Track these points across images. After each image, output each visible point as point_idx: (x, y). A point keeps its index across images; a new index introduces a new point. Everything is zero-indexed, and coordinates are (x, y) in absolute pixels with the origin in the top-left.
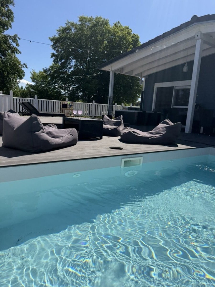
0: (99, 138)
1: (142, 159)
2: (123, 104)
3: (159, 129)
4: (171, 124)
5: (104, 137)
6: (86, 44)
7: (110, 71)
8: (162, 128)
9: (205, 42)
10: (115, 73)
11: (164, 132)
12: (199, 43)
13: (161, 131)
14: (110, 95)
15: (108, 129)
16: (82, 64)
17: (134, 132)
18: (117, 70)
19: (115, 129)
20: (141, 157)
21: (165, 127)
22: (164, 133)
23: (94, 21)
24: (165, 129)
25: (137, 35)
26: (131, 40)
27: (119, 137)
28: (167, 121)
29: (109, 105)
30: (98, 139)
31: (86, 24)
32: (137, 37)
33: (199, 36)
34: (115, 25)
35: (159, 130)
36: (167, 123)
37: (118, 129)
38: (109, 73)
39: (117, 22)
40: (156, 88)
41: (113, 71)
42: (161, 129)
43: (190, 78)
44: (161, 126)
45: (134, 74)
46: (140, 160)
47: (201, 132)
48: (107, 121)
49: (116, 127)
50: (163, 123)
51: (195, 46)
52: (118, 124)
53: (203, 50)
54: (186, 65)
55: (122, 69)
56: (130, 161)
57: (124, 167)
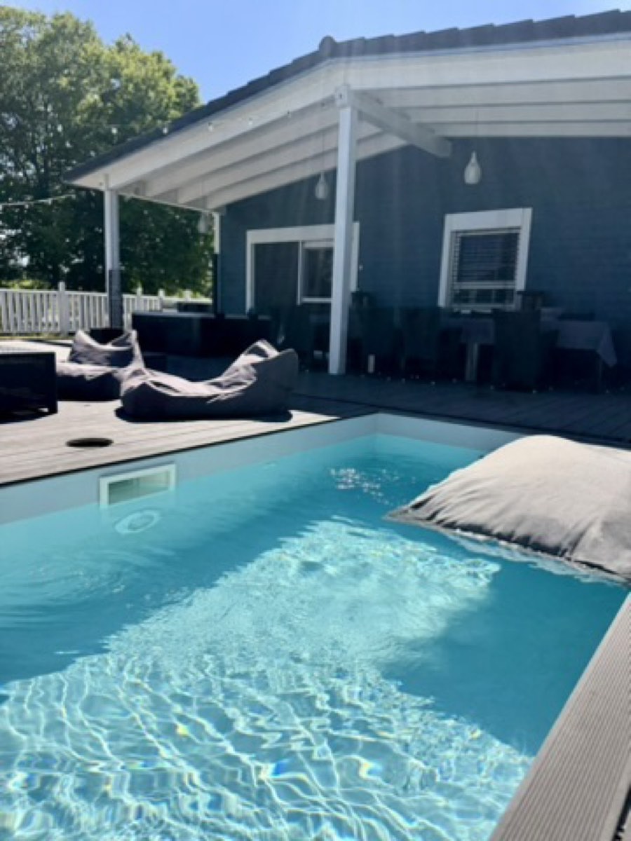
0: (46, 410)
1: (171, 468)
2: (161, 293)
3: (237, 370)
4: (273, 353)
5: (62, 405)
6: (29, 98)
7: (102, 188)
8: (246, 367)
9: (361, 116)
10: (121, 198)
11: (251, 379)
12: (345, 118)
13: (243, 376)
14: (109, 266)
15: (81, 377)
16: (21, 163)
17: (158, 384)
18: (127, 187)
19: (108, 376)
20: (170, 462)
21: (254, 365)
22: (250, 383)
23: (49, 27)
24: (252, 370)
25: (191, 82)
26: (172, 91)
27: (118, 404)
28: (262, 345)
29: (111, 294)
30: (44, 415)
31: (20, 32)
32: (191, 86)
33: (345, 99)
34: (119, 44)
35: (236, 374)
36: (261, 353)
37: (116, 375)
38: (100, 194)
39: (124, 35)
40: (252, 245)
41: (111, 190)
42: (243, 371)
43: (331, 219)
44: (245, 361)
45: (183, 201)
46: (167, 474)
47: (371, 369)
48: (86, 349)
49: (109, 369)
50: (251, 352)
51: (336, 127)
52: (123, 359)
53: (360, 141)
54: (322, 179)
55: (140, 184)
56: (138, 479)
57: (111, 501)
